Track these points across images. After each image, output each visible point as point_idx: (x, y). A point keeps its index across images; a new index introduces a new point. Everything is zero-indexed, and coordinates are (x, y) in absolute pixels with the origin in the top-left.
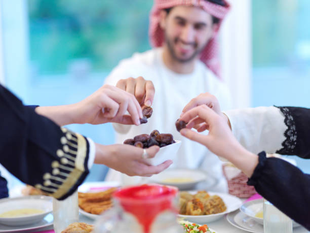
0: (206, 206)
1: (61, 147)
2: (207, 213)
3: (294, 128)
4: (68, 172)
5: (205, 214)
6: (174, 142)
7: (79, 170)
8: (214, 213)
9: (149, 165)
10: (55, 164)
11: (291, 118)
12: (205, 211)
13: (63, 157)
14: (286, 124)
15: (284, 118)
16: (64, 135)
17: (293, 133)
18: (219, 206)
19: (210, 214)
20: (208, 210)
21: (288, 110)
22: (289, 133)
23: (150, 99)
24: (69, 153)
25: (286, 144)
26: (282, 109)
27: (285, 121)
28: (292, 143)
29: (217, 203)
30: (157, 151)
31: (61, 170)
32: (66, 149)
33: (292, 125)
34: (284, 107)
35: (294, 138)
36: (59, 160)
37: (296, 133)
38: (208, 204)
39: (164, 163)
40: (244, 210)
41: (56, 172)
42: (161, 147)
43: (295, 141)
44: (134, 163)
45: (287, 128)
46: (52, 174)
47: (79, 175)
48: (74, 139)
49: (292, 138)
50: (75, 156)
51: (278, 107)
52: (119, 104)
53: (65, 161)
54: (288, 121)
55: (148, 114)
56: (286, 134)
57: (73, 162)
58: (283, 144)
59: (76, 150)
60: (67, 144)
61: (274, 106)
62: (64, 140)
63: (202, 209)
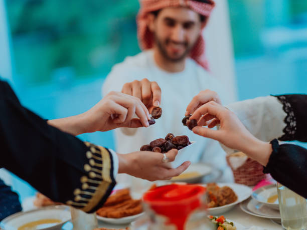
0: (218, 198)
1: (87, 161)
2: (220, 204)
3: (292, 114)
4: (96, 185)
5: (218, 206)
6: (190, 143)
7: (106, 182)
8: (227, 203)
9: (169, 169)
10: (84, 179)
11: (288, 105)
12: (218, 202)
13: (91, 171)
14: (285, 111)
15: (282, 106)
16: (88, 149)
17: (293, 119)
18: (230, 196)
19: (223, 205)
20: (221, 202)
21: (284, 98)
22: (288, 120)
23: (158, 99)
24: (95, 167)
25: (287, 130)
26: (279, 97)
27: (284, 108)
28: (292, 129)
29: (228, 193)
30: (176, 153)
31: (89, 184)
32: (92, 162)
33: (291, 111)
34: (281, 96)
35: (293, 124)
36: (87, 174)
37: (295, 118)
38: (219, 195)
39: (182, 165)
40: (255, 197)
41: (85, 186)
42: (178, 149)
43: (295, 127)
44: (155, 169)
45: (286, 115)
46: (81, 189)
47: (107, 186)
48: (98, 152)
49: (291, 124)
50: (101, 169)
51: (276, 96)
52: (128, 108)
53: (93, 175)
54: (286, 108)
55: (158, 115)
56: (285, 121)
57: (100, 174)
58: (284, 131)
59: (101, 162)
60: (92, 158)
61: (271, 95)
62: (89, 155)
63: (215, 201)
